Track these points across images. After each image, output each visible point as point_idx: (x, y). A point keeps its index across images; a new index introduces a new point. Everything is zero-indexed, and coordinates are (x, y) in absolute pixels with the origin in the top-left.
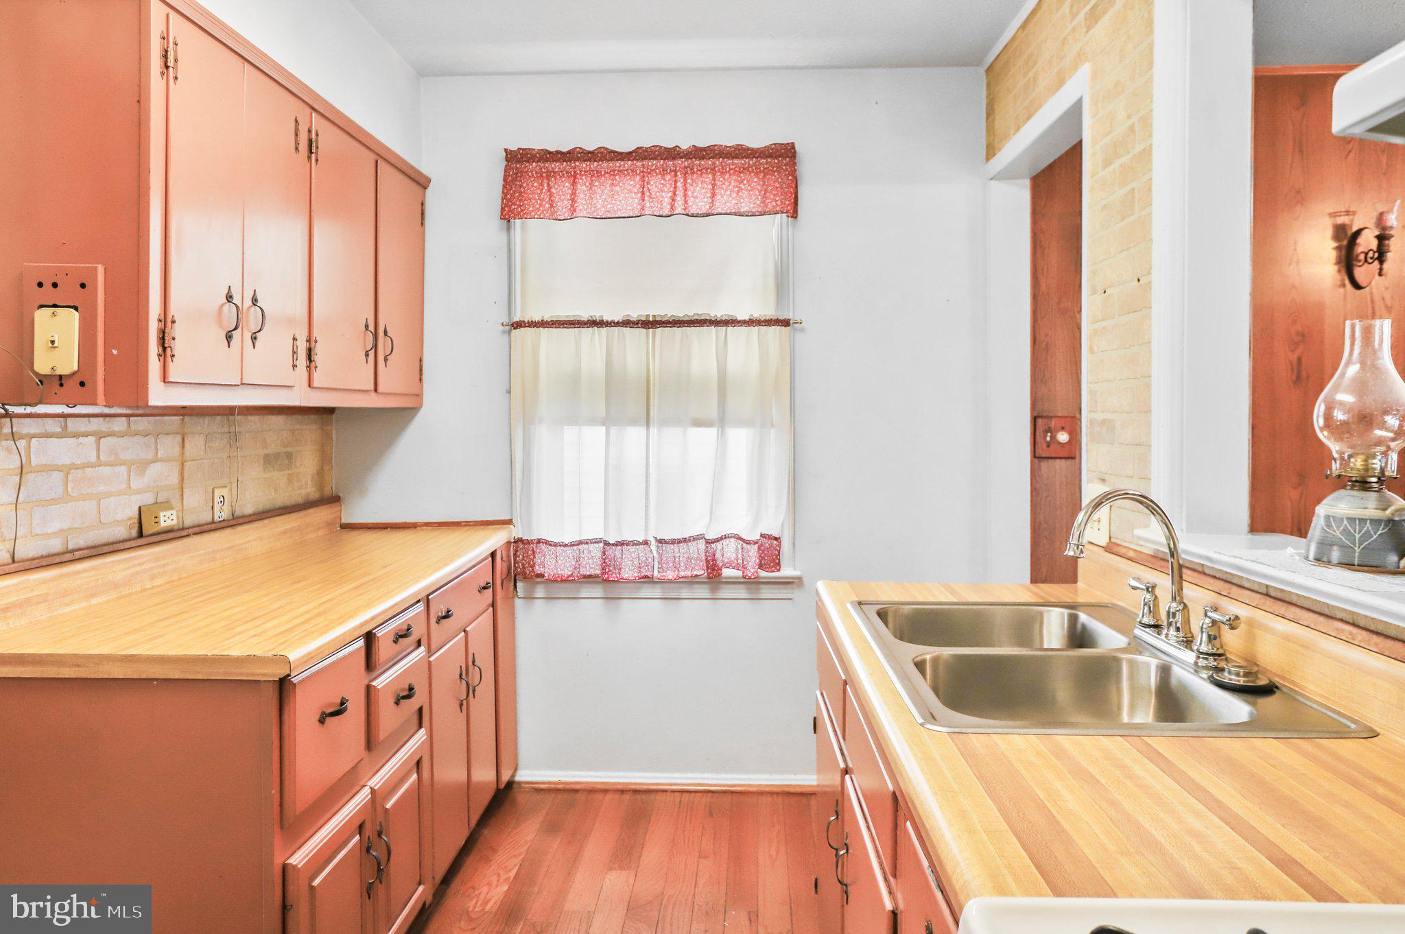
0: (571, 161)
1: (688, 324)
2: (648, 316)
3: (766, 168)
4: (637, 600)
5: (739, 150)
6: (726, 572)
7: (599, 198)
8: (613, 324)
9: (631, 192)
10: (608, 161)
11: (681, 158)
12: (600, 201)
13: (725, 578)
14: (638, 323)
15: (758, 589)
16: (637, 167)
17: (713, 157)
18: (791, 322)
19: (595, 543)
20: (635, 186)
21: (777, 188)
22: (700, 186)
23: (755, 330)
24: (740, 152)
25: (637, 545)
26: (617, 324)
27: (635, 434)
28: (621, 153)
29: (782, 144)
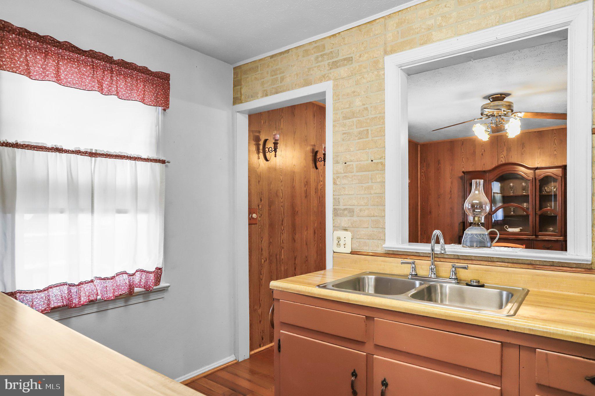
0: (43, 43)
1: (115, 157)
2: (91, 149)
3: (157, 83)
4: (84, 316)
5: (145, 70)
6: (136, 290)
7: (62, 73)
8: (70, 152)
9: (84, 75)
10: (70, 51)
11: (115, 64)
12: (63, 75)
13: (136, 293)
14: (86, 153)
15: (149, 296)
16: (88, 61)
17: (132, 69)
18: (166, 162)
19: (56, 286)
20: (86, 72)
21: (163, 94)
22: (124, 82)
23: (149, 164)
24: (144, 70)
25: (87, 283)
26: (73, 152)
27: (84, 218)
28: (80, 50)
29: (165, 73)
